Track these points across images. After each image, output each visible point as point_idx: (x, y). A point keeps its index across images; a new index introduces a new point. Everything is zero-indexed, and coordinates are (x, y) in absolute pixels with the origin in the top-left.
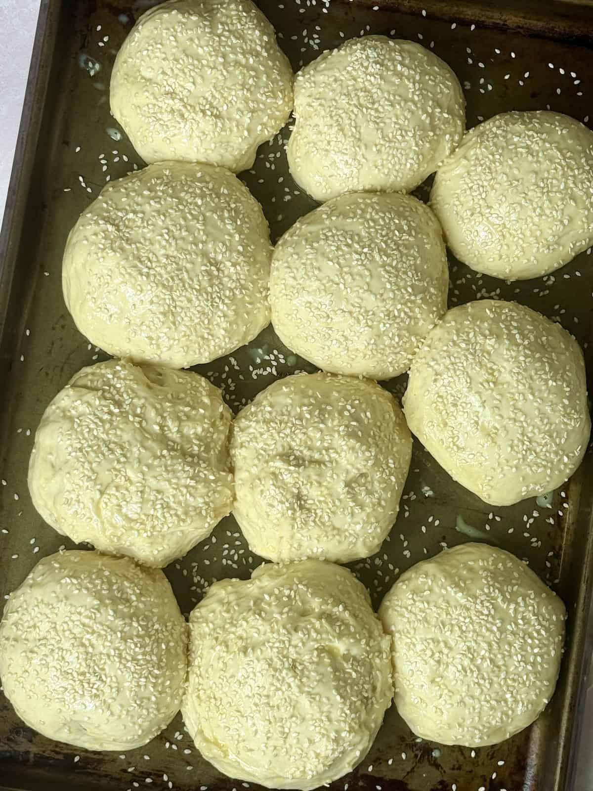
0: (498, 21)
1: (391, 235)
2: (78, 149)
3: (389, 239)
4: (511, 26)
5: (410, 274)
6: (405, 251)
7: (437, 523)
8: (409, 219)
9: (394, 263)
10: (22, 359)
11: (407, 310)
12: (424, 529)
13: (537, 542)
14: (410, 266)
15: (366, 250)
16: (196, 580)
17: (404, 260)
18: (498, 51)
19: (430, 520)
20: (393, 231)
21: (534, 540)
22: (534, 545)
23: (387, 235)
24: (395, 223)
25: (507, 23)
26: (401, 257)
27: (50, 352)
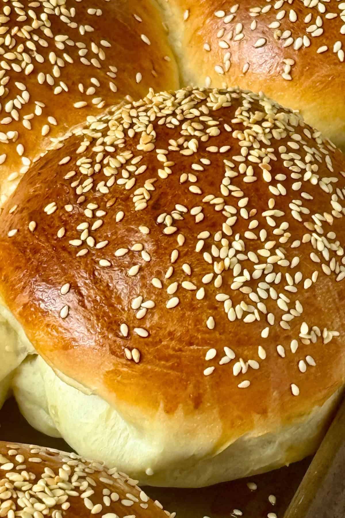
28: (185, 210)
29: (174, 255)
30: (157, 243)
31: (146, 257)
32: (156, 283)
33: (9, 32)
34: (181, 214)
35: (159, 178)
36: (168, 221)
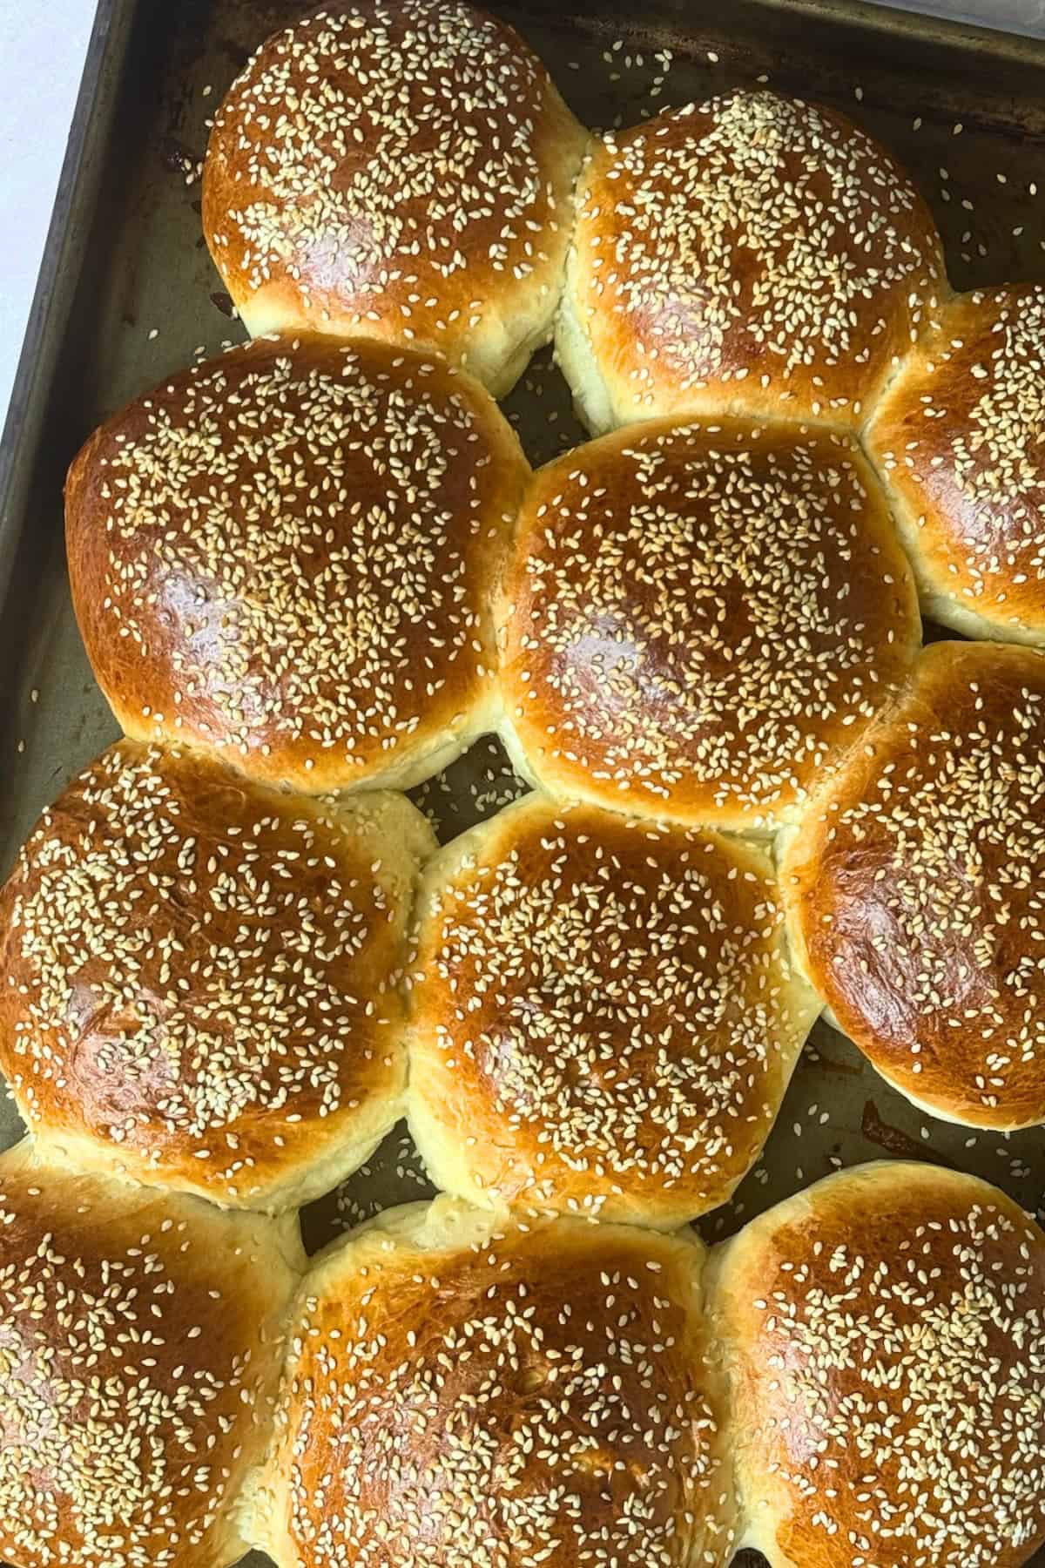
0: (1006, 118)
1: (772, 529)
2: (154, 334)
3: (769, 535)
4: (1032, 128)
5: (806, 610)
6: (800, 563)
7: (824, 1118)
8: (810, 496)
9: (776, 586)
10: (21, 749)
11: (796, 683)
12: (798, 1129)
13: (1022, 1168)
14: (809, 592)
15: (719, 558)
16: (341, 1206)
17: (797, 579)
18: (1002, 179)
19: (813, 1110)
20: (777, 521)
21: (1017, 1163)
22: (1017, 1173)
23: (765, 528)
24: (781, 504)
25: (1025, 122)
26: (792, 575)
27: (78, 736)
28: (1031, 964)
29: (1028, 1015)
30: (1009, 1004)
31: (998, 1020)
32: (1012, 1043)
33: (773, 678)
34: (1028, 969)
35: (997, 924)
36: (1018, 983)
